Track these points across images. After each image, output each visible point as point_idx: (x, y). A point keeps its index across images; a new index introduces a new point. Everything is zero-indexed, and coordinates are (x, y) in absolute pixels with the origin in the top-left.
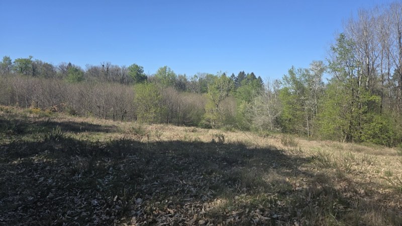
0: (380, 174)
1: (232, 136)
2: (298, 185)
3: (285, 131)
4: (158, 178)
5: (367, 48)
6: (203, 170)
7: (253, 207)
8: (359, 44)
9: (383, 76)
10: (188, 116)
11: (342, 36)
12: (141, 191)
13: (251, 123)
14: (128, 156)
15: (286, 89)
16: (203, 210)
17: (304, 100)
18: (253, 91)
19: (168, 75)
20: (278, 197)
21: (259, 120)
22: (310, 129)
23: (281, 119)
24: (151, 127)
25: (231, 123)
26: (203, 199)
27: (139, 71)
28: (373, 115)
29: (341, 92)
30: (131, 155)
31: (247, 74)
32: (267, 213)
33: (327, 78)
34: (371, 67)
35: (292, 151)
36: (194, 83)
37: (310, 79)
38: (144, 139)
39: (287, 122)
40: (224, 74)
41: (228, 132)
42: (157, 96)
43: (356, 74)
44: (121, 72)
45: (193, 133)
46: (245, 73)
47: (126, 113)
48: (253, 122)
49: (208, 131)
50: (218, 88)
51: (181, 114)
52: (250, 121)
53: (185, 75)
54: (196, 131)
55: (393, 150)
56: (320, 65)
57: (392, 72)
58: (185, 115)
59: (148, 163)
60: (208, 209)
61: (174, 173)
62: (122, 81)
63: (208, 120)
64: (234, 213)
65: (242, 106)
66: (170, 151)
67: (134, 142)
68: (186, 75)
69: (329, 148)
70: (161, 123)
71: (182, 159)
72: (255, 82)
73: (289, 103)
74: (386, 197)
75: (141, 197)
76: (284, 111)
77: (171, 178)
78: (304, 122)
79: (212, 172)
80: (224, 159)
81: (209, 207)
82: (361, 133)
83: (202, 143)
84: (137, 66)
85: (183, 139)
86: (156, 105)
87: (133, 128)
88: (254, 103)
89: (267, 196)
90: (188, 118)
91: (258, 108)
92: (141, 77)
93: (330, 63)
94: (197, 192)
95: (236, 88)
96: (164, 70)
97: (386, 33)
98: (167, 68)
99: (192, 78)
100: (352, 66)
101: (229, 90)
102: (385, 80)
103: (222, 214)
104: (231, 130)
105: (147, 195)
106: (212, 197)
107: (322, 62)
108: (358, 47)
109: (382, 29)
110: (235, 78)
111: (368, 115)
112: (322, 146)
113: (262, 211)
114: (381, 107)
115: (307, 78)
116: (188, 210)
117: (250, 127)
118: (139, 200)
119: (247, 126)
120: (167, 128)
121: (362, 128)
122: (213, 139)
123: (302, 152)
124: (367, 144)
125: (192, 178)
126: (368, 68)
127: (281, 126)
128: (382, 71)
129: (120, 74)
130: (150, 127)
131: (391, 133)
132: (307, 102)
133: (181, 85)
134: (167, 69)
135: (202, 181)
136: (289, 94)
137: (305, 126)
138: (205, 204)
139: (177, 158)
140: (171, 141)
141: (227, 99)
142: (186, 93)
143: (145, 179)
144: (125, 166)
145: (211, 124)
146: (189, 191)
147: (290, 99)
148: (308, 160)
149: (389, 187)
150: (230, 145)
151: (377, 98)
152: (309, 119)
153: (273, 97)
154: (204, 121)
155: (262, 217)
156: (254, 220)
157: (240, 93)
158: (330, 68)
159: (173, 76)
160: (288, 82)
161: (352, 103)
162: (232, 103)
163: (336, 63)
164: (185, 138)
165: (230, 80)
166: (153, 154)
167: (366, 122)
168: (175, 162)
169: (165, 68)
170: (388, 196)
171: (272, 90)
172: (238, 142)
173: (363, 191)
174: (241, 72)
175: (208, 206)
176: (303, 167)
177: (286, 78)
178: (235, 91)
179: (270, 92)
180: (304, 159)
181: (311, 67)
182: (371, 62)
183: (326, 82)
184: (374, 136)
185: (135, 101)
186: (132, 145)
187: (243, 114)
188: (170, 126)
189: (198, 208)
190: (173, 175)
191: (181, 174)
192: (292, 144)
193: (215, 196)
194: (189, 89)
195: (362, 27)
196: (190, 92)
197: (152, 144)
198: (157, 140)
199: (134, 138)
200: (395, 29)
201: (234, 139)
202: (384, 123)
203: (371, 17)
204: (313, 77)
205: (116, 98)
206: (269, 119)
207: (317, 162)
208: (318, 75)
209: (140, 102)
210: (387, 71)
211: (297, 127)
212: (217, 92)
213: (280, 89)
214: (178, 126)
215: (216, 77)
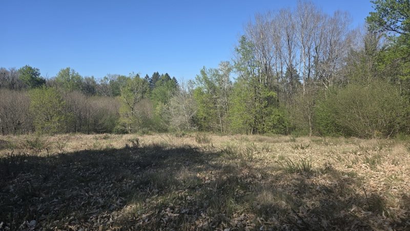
0: (275, 159)
1: (148, 139)
2: (207, 178)
3: (201, 129)
4: (59, 194)
5: (264, 49)
6: (113, 178)
7: (164, 206)
8: (258, 46)
9: (278, 74)
10: (100, 122)
11: (244, 38)
12: (35, 212)
13: (169, 125)
14: (20, 174)
15: (199, 89)
16: (111, 219)
17: (216, 99)
18: (169, 92)
19: (73, 78)
20: (188, 193)
21: (176, 121)
22: (222, 125)
23: (197, 118)
24: (53, 137)
25: (149, 125)
26: (112, 208)
27: (34, 74)
28: (272, 108)
29: (246, 89)
30: (24, 173)
31: (161, 75)
32: (177, 209)
33: (234, 77)
34: (268, 66)
35: (205, 148)
36: (105, 86)
37: (220, 79)
38: (43, 153)
39: (202, 120)
40: (138, 75)
41: (145, 135)
42: (60, 102)
43: (257, 72)
44: (10, 75)
45: (104, 141)
46: (159, 74)
47: (19, 124)
48: (170, 123)
49: (122, 136)
50: (132, 90)
51: (91, 120)
52: (168, 122)
53: (93, 77)
54: (108, 137)
55: (287, 138)
56: (227, 65)
57: (285, 70)
58: (96, 122)
59: (46, 179)
60: (116, 218)
61: (79, 186)
62: (12, 86)
63: (124, 125)
64: (144, 216)
65: (158, 108)
66: (75, 163)
67: (29, 157)
68: (95, 77)
69: (238, 141)
70: (67, 132)
71: (89, 170)
72: (170, 83)
73: (203, 102)
74: (277, 178)
75: (35, 219)
76: (199, 111)
77: (75, 193)
78: (217, 120)
79: (123, 178)
80: (138, 163)
81: (118, 216)
82: (264, 125)
83: (114, 150)
84: (30, 68)
85: (92, 148)
86: (59, 113)
87: (27, 141)
88: (170, 104)
89: (178, 194)
90: (100, 124)
91: (175, 108)
92: (37, 81)
93: (236, 63)
94: (105, 202)
95: (151, 89)
96: (66, 72)
97: (278, 36)
98: (71, 69)
99: (102, 81)
100: (253, 66)
101: (144, 92)
102: (279, 78)
103: (132, 219)
104: (147, 133)
105: (43, 216)
106: (122, 204)
107: (229, 62)
108: (257, 48)
109: (275, 32)
110: (149, 79)
111: (269, 109)
112: (232, 140)
113: (173, 208)
114: (278, 101)
115: (217, 77)
116: (93, 223)
117: (168, 129)
118: (33, 222)
119: (165, 128)
120: (73, 137)
121: (264, 121)
122: (127, 145)
123: (214, 148)
124: (268, 134)
125: (100, 188)
126: (266, 67)
127: (198, 125)
128: (276, 70)
129: (8, 78)
130: (52, 139)
131: (286, 123)
132: (219, 100)
133: (90, 89)
134: (71, 71)
135: (112, 189)
136: (202, 94)
137: (218, 123)
138: (113, 213)
139: (83, 169)
140: (77, 152)
141: (142, 102)
142: (96, 97)
143: (41, 198)
144: (16, 186)
145: (127, 128)
146: (96, 203)
147: (204, 98)
148: (218, 155)
149: (280, 169)
150: (146, 148)
151: (274, 94)
152: (221, 116)
153: (188, 97)
154: (119, 127)
155: (172, 214)
156: (164, 219)
157: (155, 94)
158: (236, 67)
159: (79, 79)
160: (201, 82)
161: (255, 99)
162: (148, 105)
163: (240, 63)
164: (95, 146)
165: (144, 82)
166: (55, 167)
167: (267, 115)
168: (81, 174)
169: (68, 69)
170: (279, 177)
171: (187, 90)
172: (154, 144)
173: (260, 176)
174: (155, 73)
175: (116, 214)
176: (213, 161)
177: (198, 79)
178: (150, 93)
179: (185, 92)
180: (215, 154)
181: (220, 67)
182: (268, 62)
183: (233, 81)
184: (274, 127)
185: (32, 109)
186: (25, 161)
187: (160, 115)
188: (78, 135)
189: (105, 219)
190: (78, 188)
191: (88, 186)
192: (205, 141)
193: (125, 203)
194: (99, 93)
195: (258, 30)
196: (100, 95)
197: (53, 157)
198: (60, 152)
199: (29, 152)
200: (284, 33)
201: (150, 142)
202: (281, 115)
203: (265, 22)
204: (222, 77)
205: (5, 108)
206: (186, 118)
207: (225, 155)
208: (226, 75)
209: (38, 111)
210: (280, 70)
211: (211, 124)
212: (130, 94)
213: (194, 89)
214: (89, 134)
215: (129, 78)
